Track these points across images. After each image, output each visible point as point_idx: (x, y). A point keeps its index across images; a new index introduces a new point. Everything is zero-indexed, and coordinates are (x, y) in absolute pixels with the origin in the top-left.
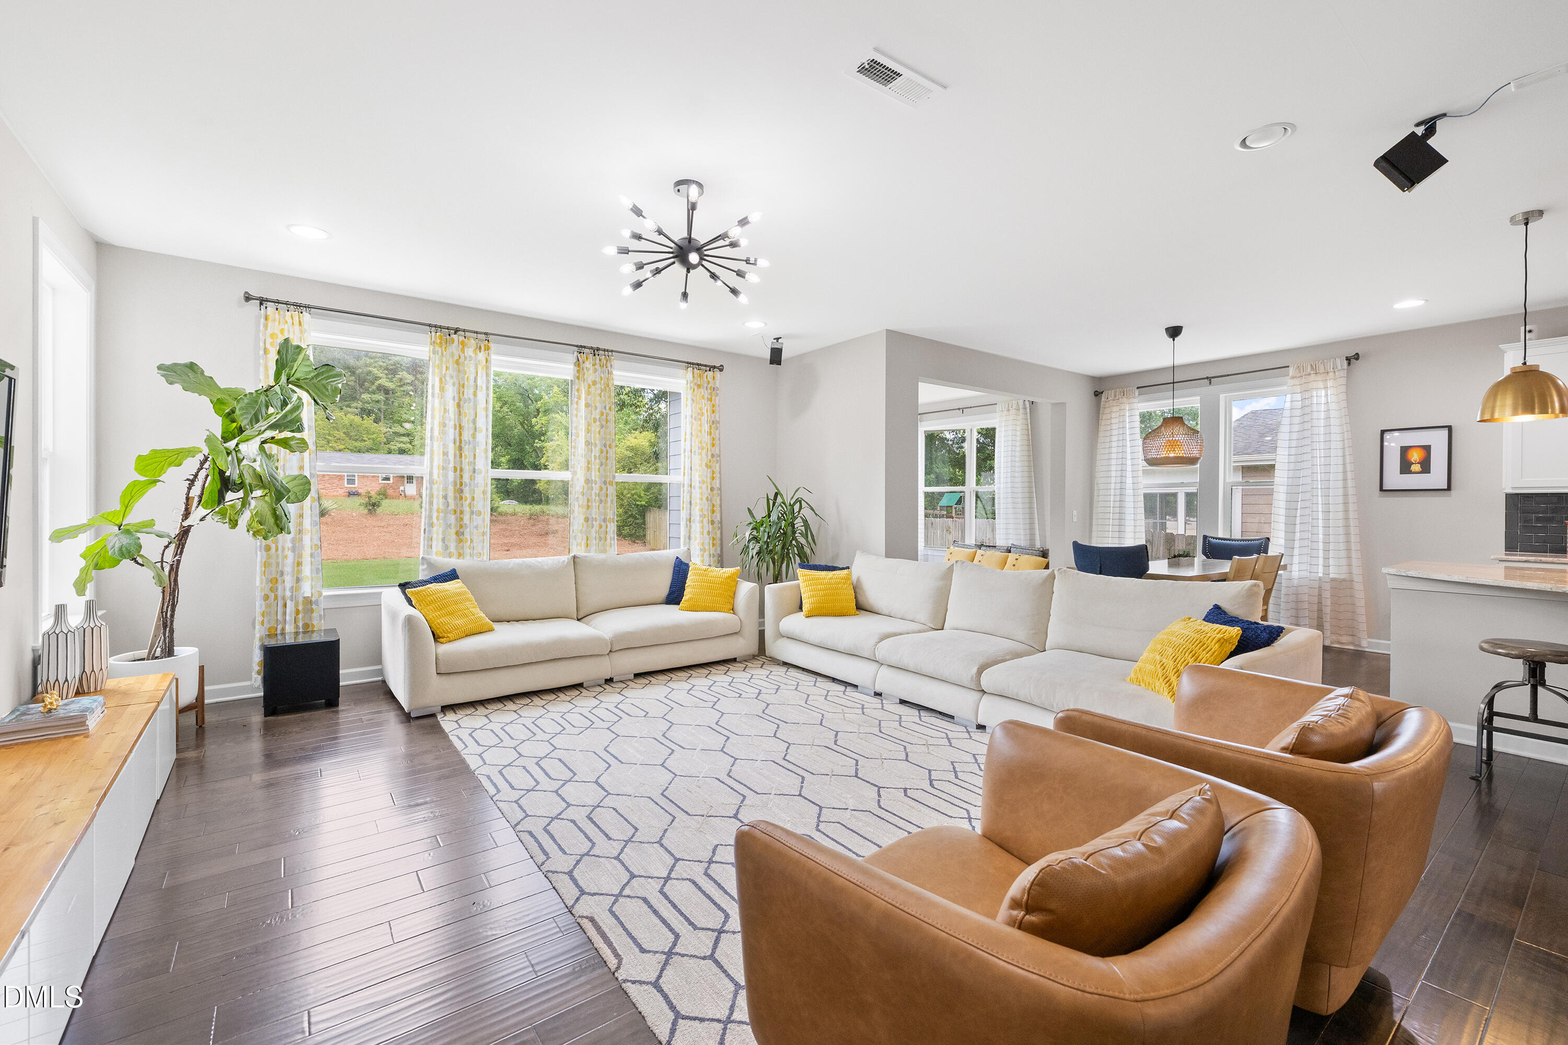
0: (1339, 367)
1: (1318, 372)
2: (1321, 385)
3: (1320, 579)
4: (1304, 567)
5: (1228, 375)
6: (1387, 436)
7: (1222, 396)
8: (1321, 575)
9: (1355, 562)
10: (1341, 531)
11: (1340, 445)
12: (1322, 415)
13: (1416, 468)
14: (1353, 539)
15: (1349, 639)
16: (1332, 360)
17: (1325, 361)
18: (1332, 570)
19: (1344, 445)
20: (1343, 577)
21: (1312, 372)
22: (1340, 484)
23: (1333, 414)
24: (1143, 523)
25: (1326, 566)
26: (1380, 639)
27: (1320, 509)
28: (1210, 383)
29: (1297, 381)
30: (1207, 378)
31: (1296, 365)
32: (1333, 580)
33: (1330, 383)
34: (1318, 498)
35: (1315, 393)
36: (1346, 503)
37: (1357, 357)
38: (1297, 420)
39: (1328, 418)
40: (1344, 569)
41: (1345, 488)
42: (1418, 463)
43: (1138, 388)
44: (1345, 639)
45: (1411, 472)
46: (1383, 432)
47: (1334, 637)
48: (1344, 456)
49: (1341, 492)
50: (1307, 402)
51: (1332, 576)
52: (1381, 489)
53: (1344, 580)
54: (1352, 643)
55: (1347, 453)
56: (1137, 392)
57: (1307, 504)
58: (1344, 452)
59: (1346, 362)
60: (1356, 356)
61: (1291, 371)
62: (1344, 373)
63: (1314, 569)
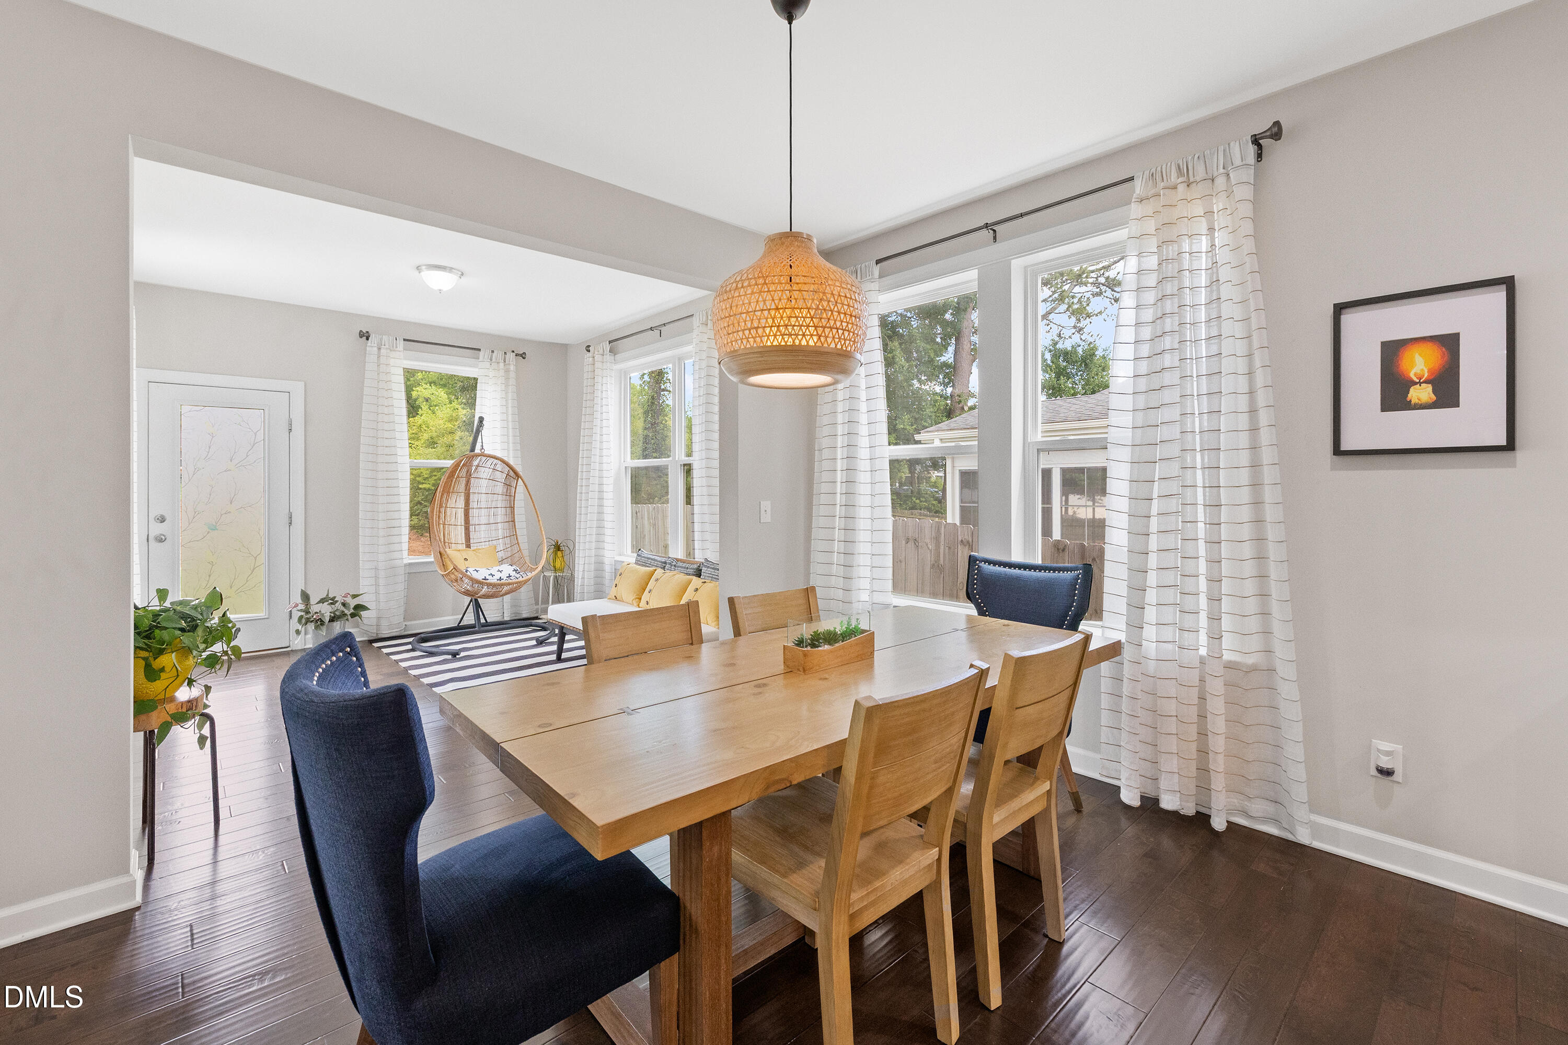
0: (1238, 162)
1: (1192, 179)
2: (1198, 209)
3: (1202, 661)
4: (1169, 633)
5: (1022, 215)
6: (1347, 318)
7: (1017, 264)
8: (1203, 651)
9: (1280, 631)
10: (1247, 550)
11: (1240, 347)
12: (1203, 280)
13: (1422, 393)
14: (1274, 572)
15: (1270, 808)
16: (1221, 148)
17: (1207, 152)
18: (1227, 641)
19: (1250, 345)
20: (1250, 660)
21: (1180, 180)
22: (1244, 440)
23: (1224, 273)
24: (889, 524)
25: (1215, 637)
26: (1338, 818)
27: (1200, 500)
28: (995, 238)
29: (1149, 208)
30: (986, 226)
31: (1147, 173)
32: (1230, 666)
33: (1218, 205)
34: (1195, 473)
35: (1186, 247)
36: (1256, 485)
37: (1276, 132)
38: (1150, 297)
39: (1214, 283)
40: (1255, 643)
41: (1254, 448)
42: (1425, 382)
43: (878, 262)
44: (1258, 807)
45: (1408, 406)
46: (1339, 309)
47: (1235, 801)
48: (1250, 373)
49: (1244, 458)
50: (1170, 269)
51: (1227, 656)
52: (1337, 451)
53: (1254, 669)
54: (1276, 821)
55: (1258, 363)
56: (876, 270)
57: (1174, 487)
58: (1251, 364)
59: (1251, 149)
60: (1275, 129)
61: (1138, 187)
62: (1248, 175)
63: (1188, 638)
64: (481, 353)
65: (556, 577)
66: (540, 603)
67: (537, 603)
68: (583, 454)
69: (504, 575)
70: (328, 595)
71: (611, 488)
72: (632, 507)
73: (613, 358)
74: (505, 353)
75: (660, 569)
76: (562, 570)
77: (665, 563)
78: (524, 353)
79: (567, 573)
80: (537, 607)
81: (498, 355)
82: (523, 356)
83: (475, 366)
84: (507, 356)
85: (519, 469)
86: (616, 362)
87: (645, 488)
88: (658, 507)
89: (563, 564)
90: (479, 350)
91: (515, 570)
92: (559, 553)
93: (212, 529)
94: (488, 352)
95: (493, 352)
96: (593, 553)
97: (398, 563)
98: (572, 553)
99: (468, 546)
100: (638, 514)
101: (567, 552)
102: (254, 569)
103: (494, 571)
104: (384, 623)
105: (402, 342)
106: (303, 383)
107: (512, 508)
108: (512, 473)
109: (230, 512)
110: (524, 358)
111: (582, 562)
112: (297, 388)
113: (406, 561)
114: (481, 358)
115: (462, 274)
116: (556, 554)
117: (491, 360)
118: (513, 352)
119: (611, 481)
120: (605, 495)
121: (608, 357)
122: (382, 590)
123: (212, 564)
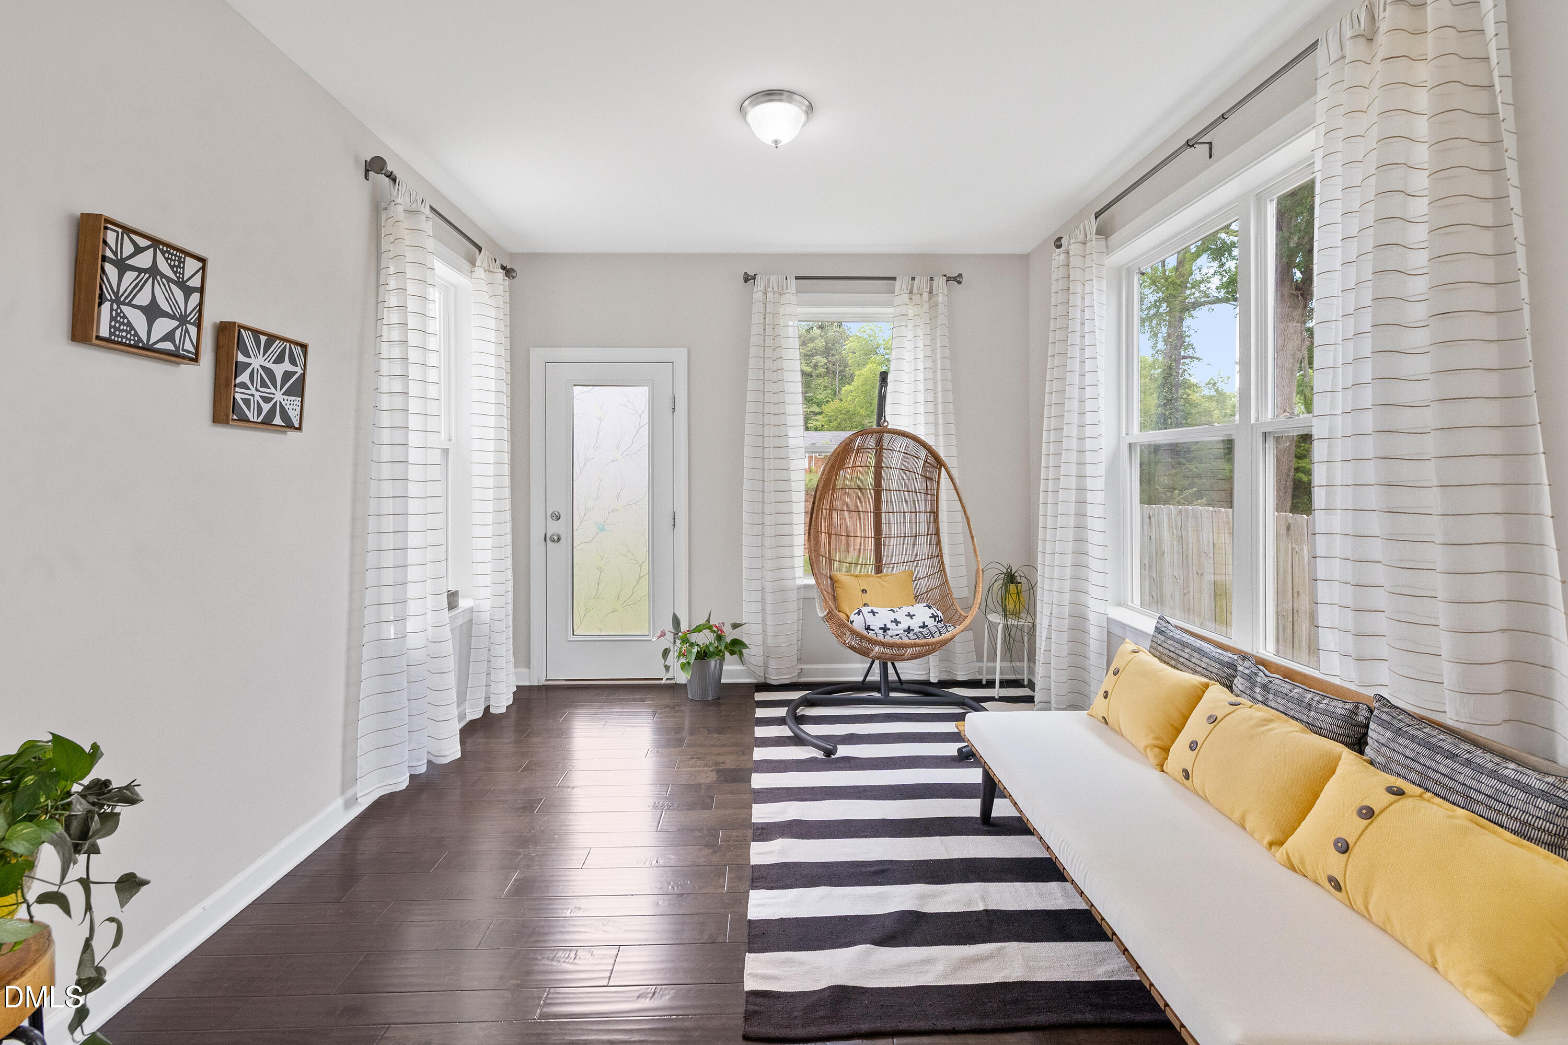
64: (898, 283)
65: (1006, 627)
66: (985, 659)
67: (980, 659)
68: (1049, 425)
69: (915, 624)
70: (708, 621)
71: (1100, 483)
72: (1142, 509)
73: (1104, 242)
74: (932, 279)
75: (1218, 686)
76: (1017, 615)
77: (1233, 666)
78: (960, 275)
79: (1023, 622)
80: (980, 664)
81: (921, 283)
82: (958, 279)
83: (890, 304)
84: (935, 283)
85: (942, 453)
86: (1109, 250)
87: (1163, 479)
88: (1187, 511)
89: (1017, 606)
90: (894, 279)
91: (934, 617)
92: (1012, 587)
93: (600, 530)
94: (907, 279)
95: (913, 279)
96: (1067, 598)
97: (789, 584)
98: (1032, 588)
99: (879, 570)
100: (1153, 519)
101: (1025, 586)
102: (639, 579)
103: (900, 615)
104: (773, 664)
105: (794, 281)
106: (686, 349)
107: (936, 513)
108: (931, 460)
109: (616, 510)
110: (959, 283)
111: (1046, 611)
112: (680, 355)
113: (800, 582)
114: (897, 291)
115: (811, 107)
116: (1007, 591)
117: (911, 292)
118: (945, 276)
119: (1101, 469)
120: (1090, 497)
121: (1095, 243)
122: (769, 620)
123: (600, 569)
